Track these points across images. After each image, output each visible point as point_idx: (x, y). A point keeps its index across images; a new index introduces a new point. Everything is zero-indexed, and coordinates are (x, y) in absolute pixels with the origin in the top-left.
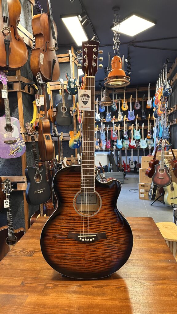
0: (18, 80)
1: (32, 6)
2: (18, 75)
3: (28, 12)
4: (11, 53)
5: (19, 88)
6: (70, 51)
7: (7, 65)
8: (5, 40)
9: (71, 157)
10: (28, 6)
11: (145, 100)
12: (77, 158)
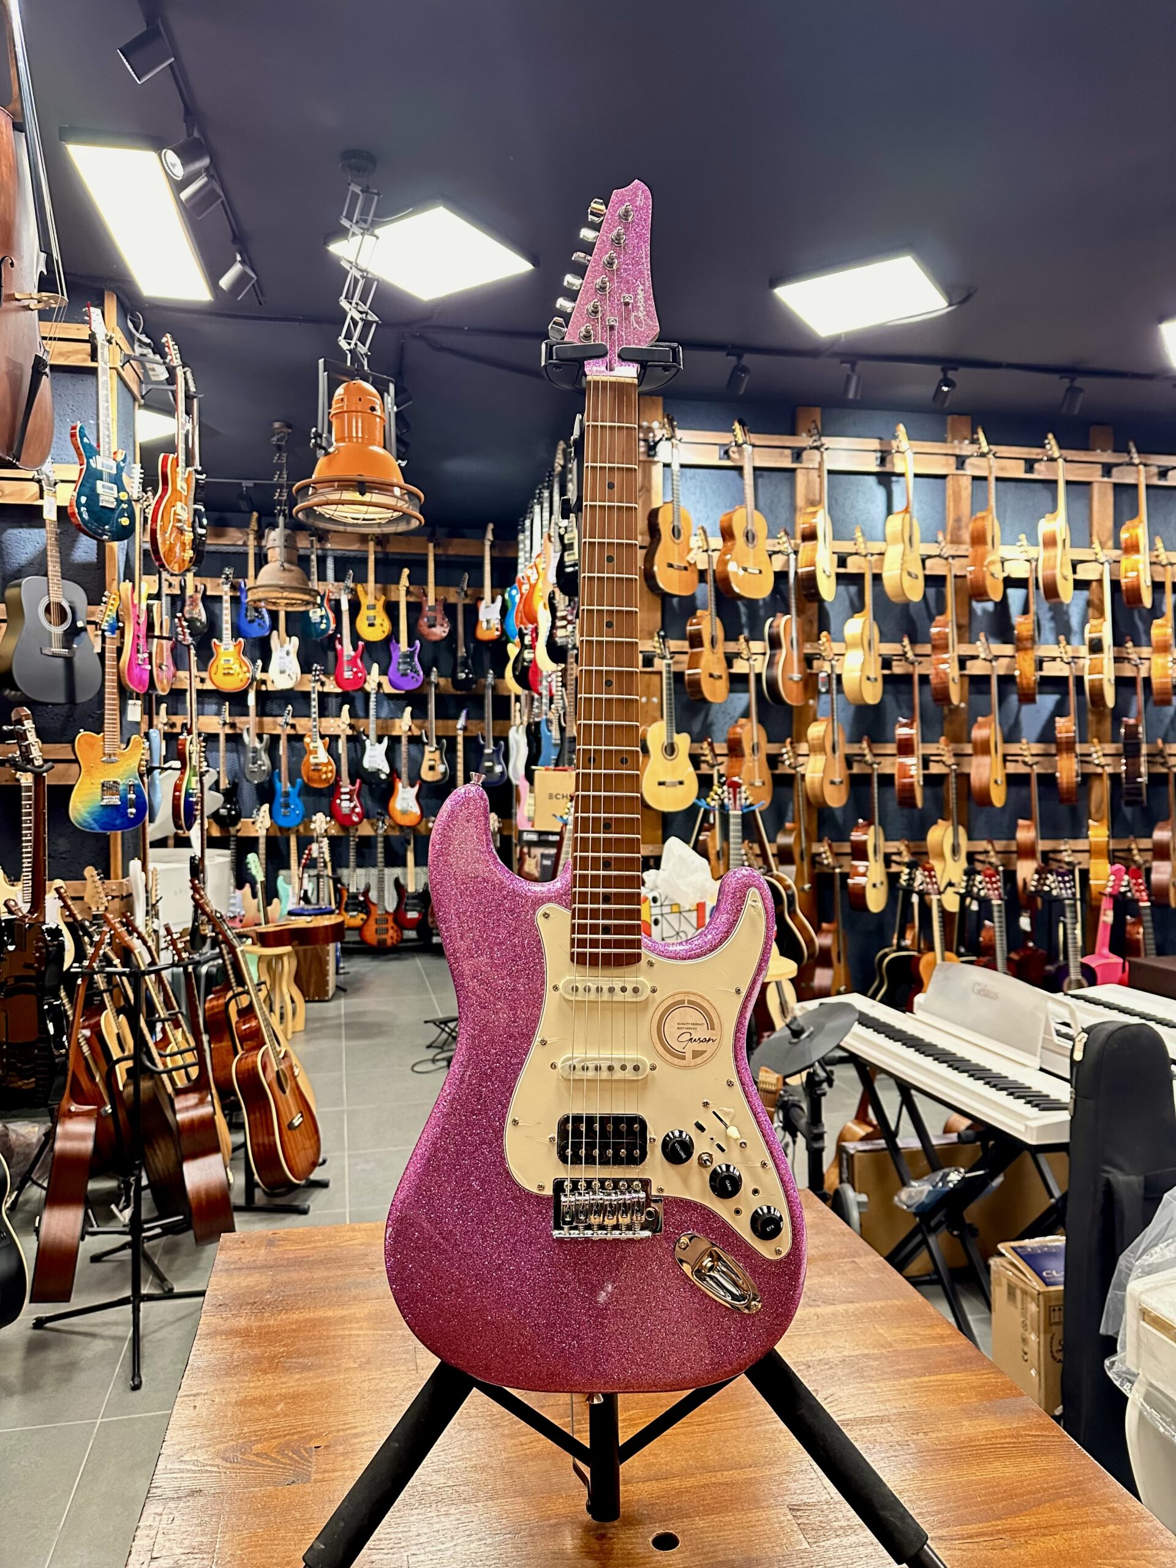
6: (98, 311)
9: (85, 879)
11: (467, 601)
12: (125, 884)
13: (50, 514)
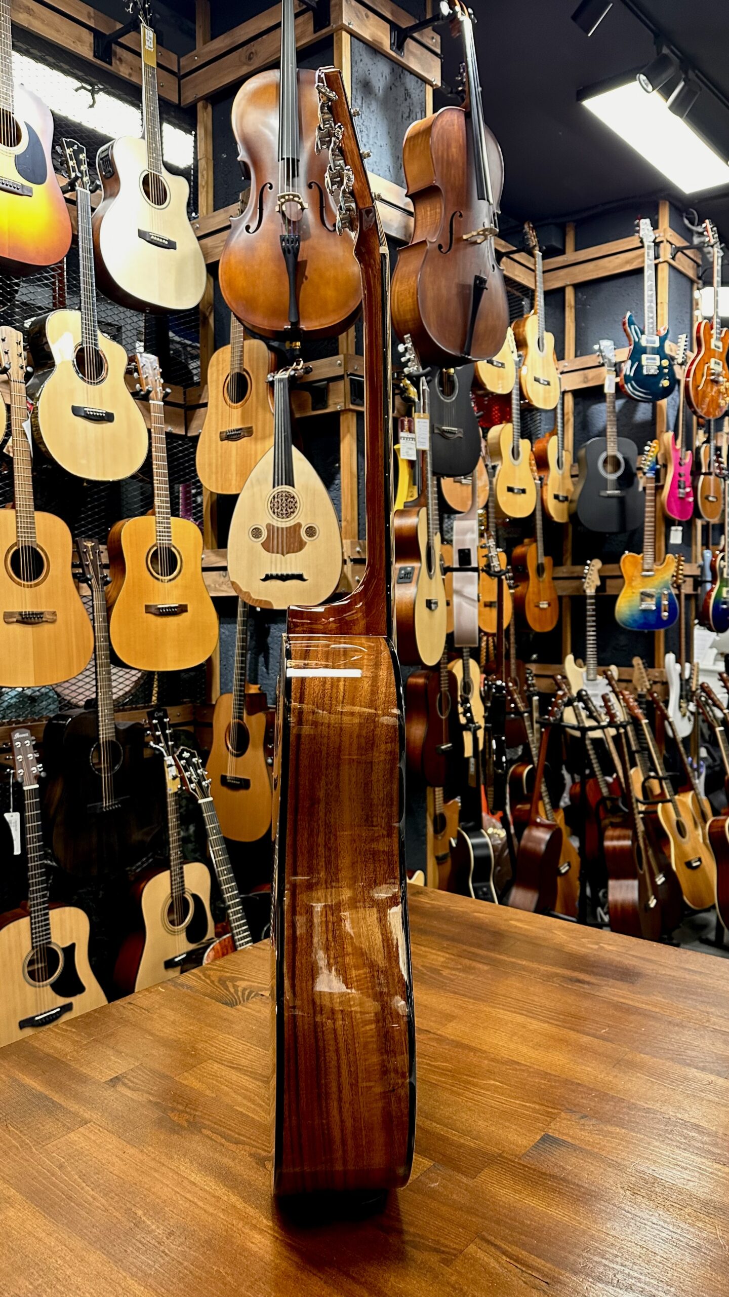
0: (340, 372)
1: (429, 91)
2: (345, 352)
3: (405, 116)
4: (306, 278)
5: (343, 399)
6: (648, 221)
7: (292, 324)
8: (283, 239)
9: (632, 666)
10: (407, 95)
12: (662, 672)
13: (609, 389)
